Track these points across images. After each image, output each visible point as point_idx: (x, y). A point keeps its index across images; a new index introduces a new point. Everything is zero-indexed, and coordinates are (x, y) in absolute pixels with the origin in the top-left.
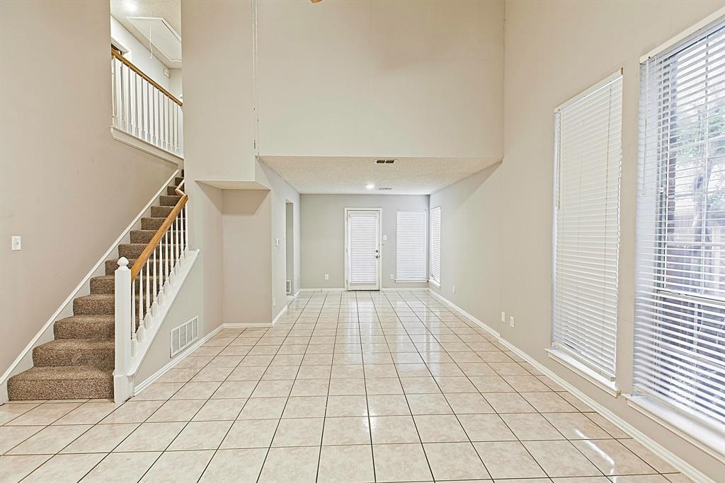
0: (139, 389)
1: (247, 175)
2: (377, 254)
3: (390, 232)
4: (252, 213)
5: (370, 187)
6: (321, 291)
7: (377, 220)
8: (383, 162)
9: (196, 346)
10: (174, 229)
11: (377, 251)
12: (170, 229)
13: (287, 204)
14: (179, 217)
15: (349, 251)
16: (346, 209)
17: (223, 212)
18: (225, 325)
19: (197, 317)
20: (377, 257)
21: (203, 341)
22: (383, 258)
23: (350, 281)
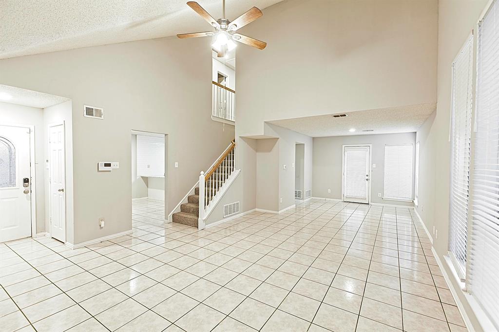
0: (207, 227)
1: (260, 132)
2: (367, 178)
3: (378, 162)
4: (270, 150)
5: (352, 131)
6: (325, 200)
7: (368, 153)
8: (338, 116)
9: (238, 216)
10: (228, 159)
11: (367, 176)
12: (225, 159)
13: (296, 145)
14: (231, 154)
15: (345, 174)
16: (344, 146)
17: (257, 151)
18: (257, 209)
19: (238, 202)
20: (367, 180)
21: (242, 214)
22: (372, 181)
23: (345, 195)
